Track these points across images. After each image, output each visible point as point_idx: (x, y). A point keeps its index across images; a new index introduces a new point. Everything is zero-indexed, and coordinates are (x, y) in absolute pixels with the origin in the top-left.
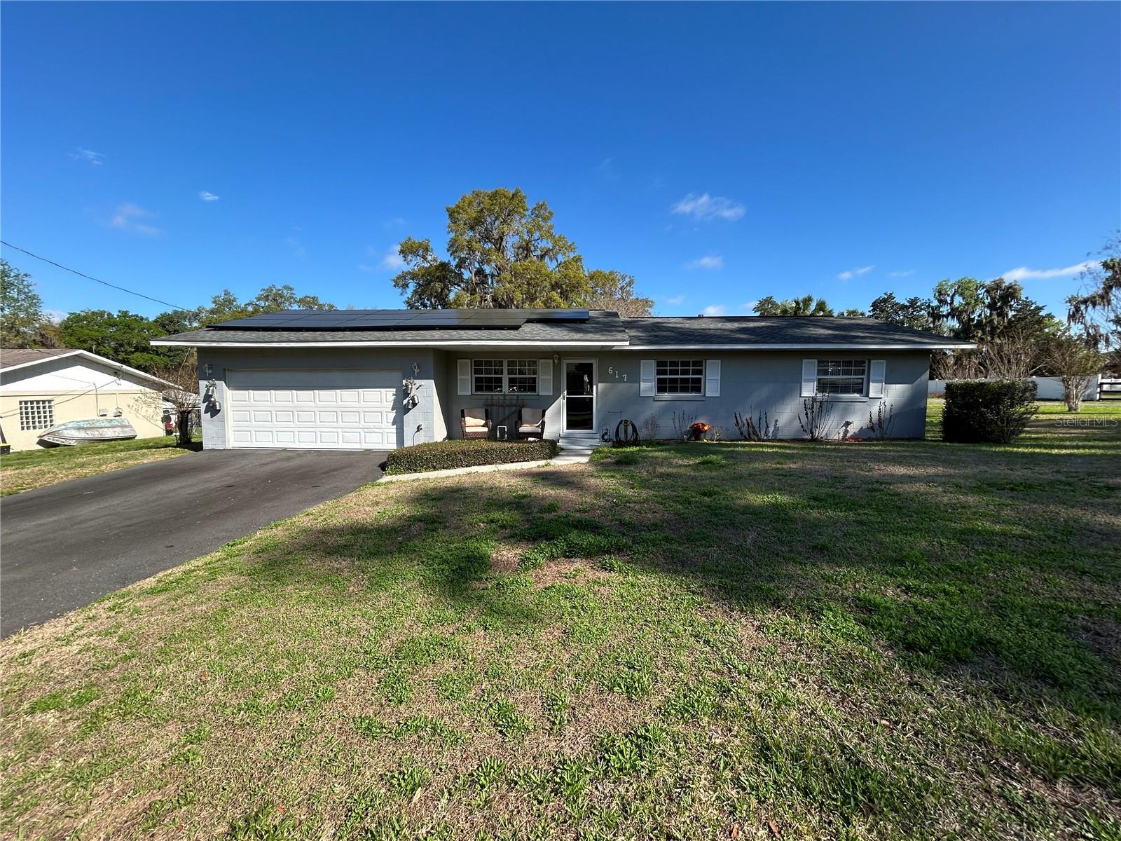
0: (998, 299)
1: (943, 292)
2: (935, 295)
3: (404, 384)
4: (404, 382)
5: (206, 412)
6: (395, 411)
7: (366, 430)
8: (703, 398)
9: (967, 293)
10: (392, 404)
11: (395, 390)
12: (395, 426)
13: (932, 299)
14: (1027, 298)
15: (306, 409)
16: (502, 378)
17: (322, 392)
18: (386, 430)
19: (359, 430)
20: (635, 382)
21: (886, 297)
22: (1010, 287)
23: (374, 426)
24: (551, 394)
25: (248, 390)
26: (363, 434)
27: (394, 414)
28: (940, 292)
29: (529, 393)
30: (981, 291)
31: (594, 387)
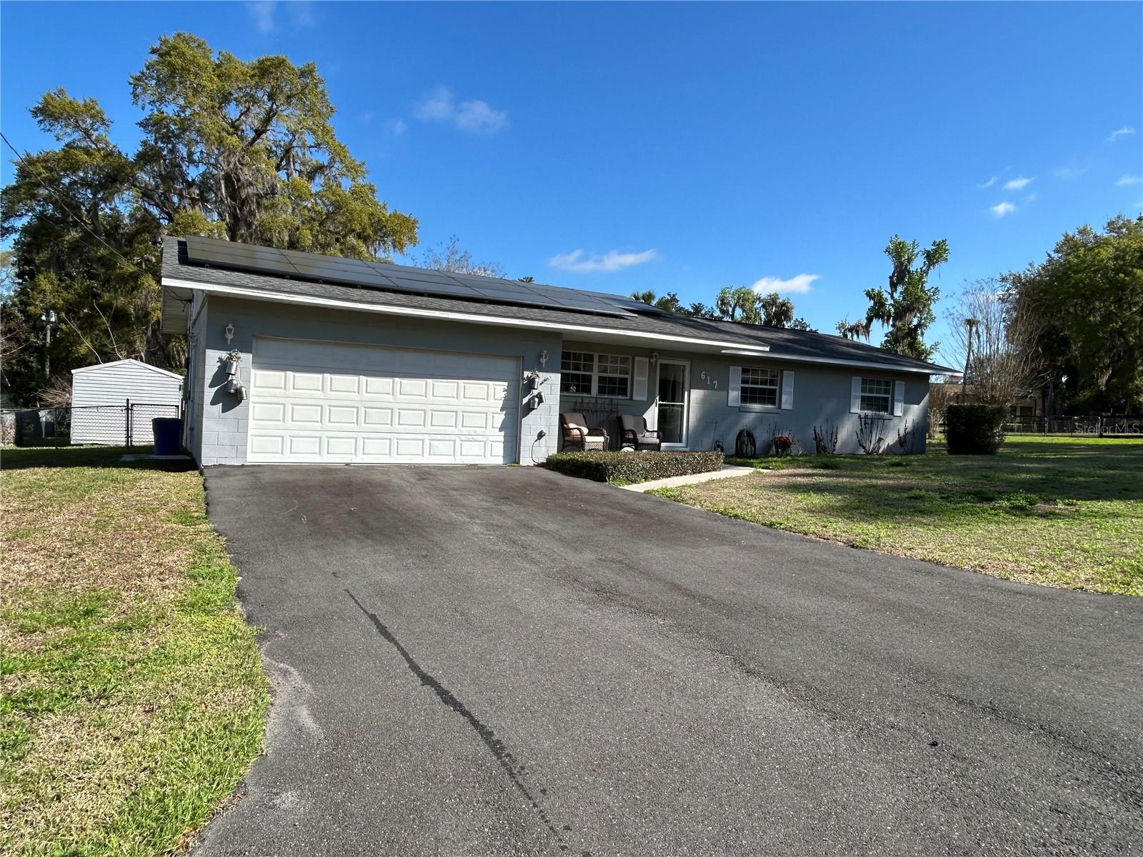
0: (773, 317)
1: (726, 301)
2: (718, 303)
3: (525, 376)
4: (527, 374)
5: (213, 403)
6: (504, 412)
7: (463, 438)
8: (779, 411)
9: (748, 305)
10: (501, 402)
11: (506, 384)
12: (503, 433)
13: (715, 308)
14: (802, 319)
15: (379, 405)
16: (591, 376)
17: (406, 381)
18: (491, 438)
19: (453, 437)
20: (724, 390)
21: (669, 298)
22: (784, 304)
23: (475, 432)
24: (645, 399)
25: (285, 370)
26: (458, 442)
27: (503, 417)
28: (722, 300)
29: (620, 397)
30: (758, 305)
31: (686, 393)
